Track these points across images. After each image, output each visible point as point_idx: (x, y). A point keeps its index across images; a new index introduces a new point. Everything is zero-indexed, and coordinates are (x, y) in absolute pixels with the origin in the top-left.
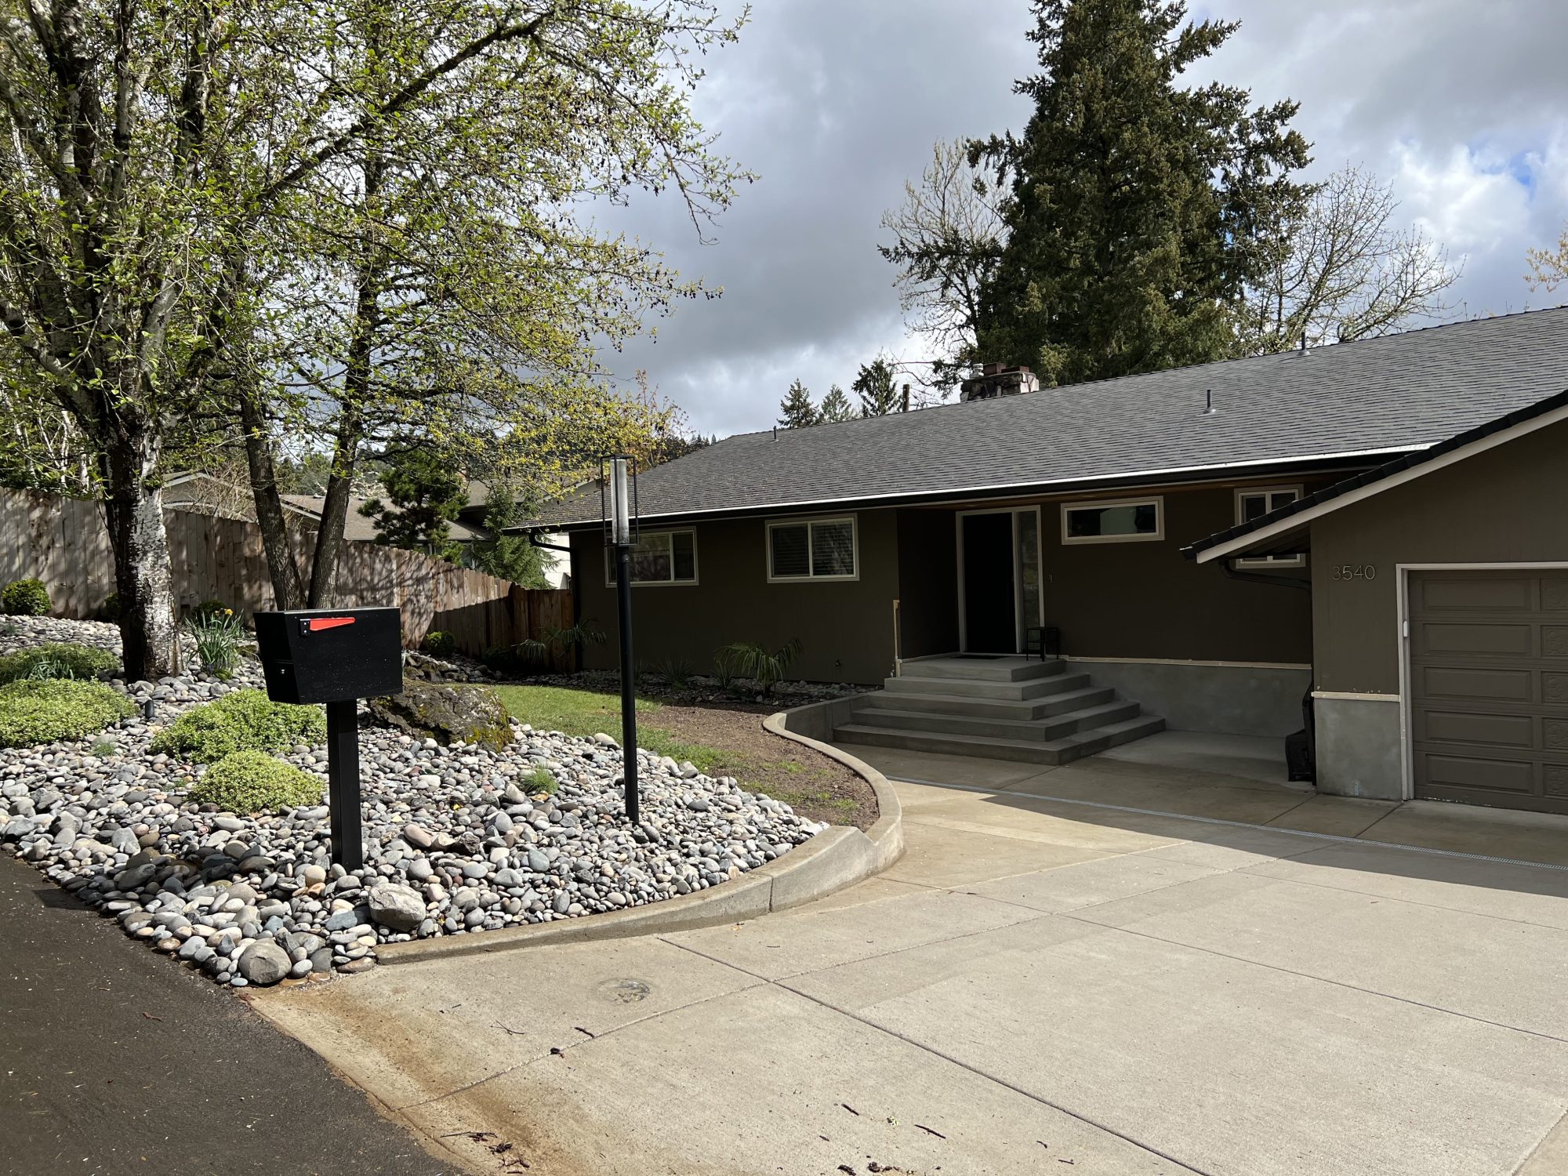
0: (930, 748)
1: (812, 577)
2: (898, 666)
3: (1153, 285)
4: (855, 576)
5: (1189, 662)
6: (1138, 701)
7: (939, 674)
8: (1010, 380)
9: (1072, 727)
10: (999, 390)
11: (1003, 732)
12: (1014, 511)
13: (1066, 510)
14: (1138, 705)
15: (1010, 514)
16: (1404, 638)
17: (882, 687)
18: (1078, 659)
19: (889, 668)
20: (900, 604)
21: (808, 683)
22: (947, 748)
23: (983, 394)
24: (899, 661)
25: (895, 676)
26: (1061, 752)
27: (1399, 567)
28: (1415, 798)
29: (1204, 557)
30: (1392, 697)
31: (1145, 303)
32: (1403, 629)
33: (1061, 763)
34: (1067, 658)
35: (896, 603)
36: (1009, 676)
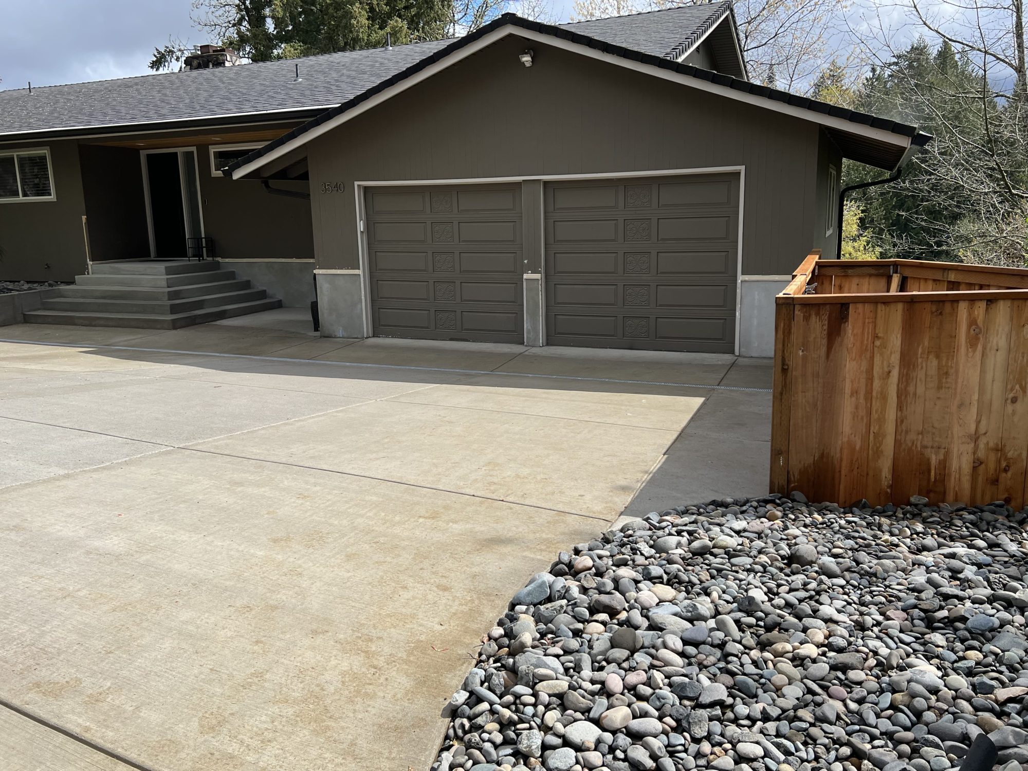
0: (90, 323)
1: (21, 199)
2: (90, 267)
3: (357, 5)
4: (52, 198)
5: (294, 260)
6: (264, 288)
7: (118, 272)
8: (218, 59)
9: (200, 305)
10: (211, 66)
11: (144, 309)
12: (180, 151)
13: (213, 150)
14: (265, 291)
15: (177, 153)
16: (362, 232)
17: (72, 282)
18: (227, 260)
19: (83, 270)
20: (87, 219)
21: (28, 282)
22: (102, 322)
23: (199, 67)
24: (90, 263)
25: (88, 274)
26: (174, 321)
27: (356, 183)
28: (374, 336)
29: (238, 175)
30: (356, 272)
31: (352, 17)
32: (361, 226)
33: (175, 328)
34: (220, 259)
35: (84, 218)
36: (164, 271)
